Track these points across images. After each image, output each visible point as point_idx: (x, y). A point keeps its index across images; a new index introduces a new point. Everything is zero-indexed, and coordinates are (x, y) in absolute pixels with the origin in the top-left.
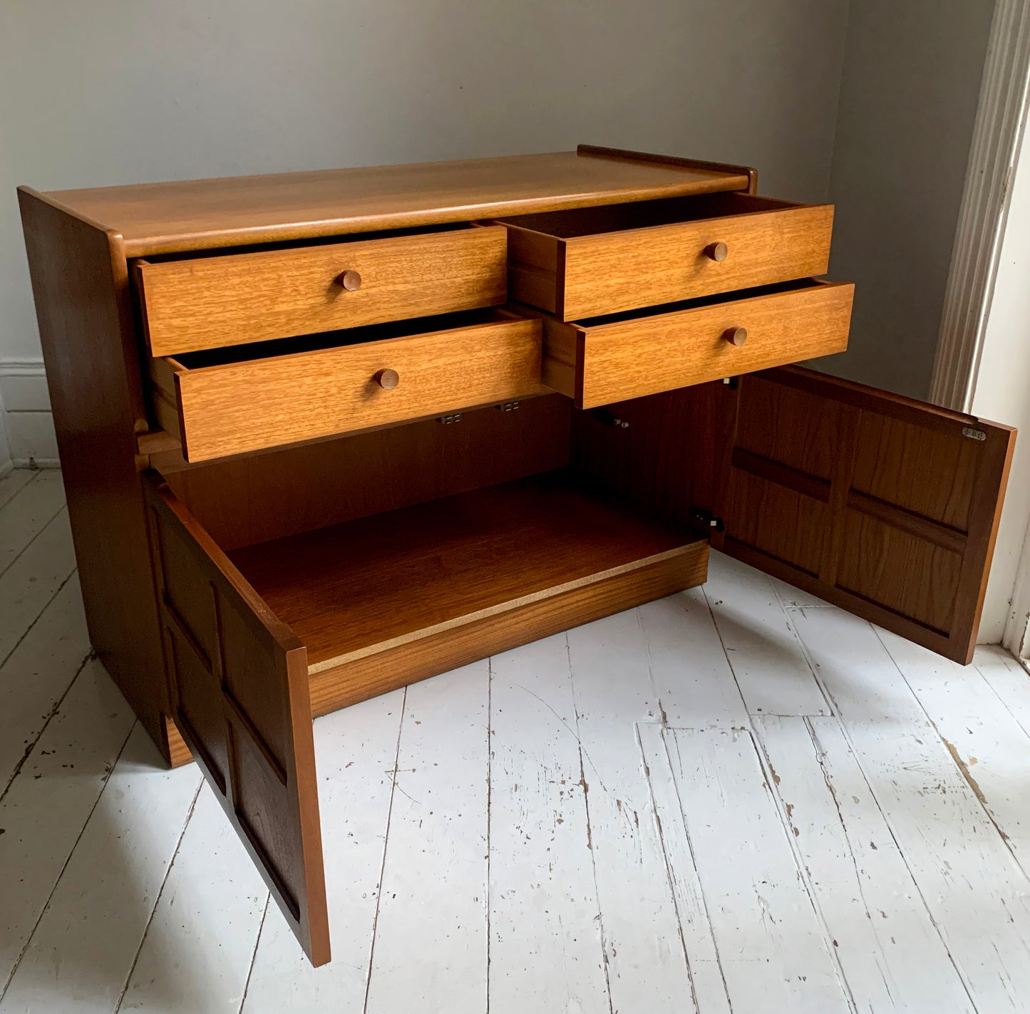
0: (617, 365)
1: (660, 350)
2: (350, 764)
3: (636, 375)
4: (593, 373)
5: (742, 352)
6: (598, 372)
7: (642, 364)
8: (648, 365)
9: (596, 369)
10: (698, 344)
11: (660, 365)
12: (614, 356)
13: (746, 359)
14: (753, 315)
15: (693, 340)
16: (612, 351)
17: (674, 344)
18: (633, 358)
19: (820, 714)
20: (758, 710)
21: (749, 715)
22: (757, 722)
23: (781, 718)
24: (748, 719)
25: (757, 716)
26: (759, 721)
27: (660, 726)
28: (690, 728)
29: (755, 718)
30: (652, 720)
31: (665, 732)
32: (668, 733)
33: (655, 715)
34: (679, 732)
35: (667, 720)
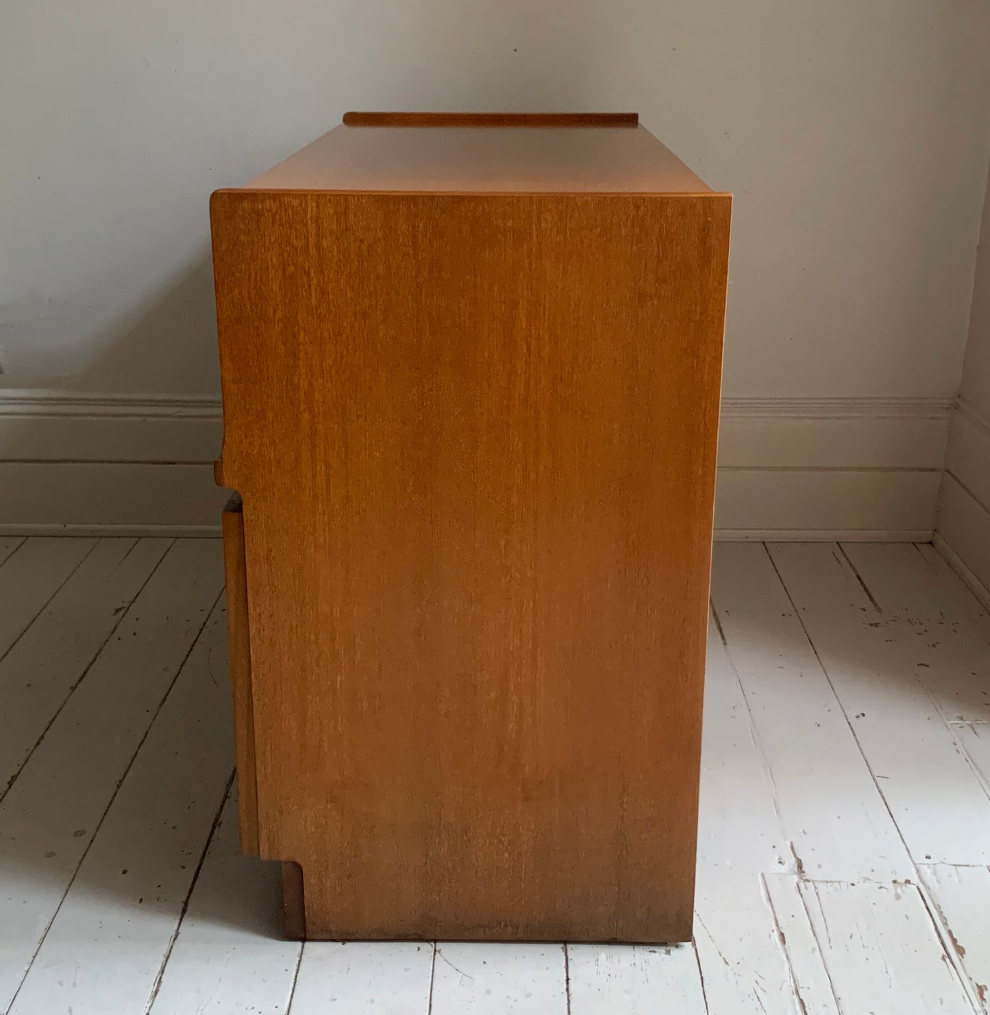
20: (927, 857)
21: (915, 864)
22: (926, 873)
23: (959, 868)
24: (914, 870)
25: (926, 866)
26: (929, 872)
27: (795, 878)
28: (836, 882)
29: (924, 869)
30: (784, 869)
31: (802, 885)
32: (806, 888)
33: (787, 863)
34: (821, 886)
35: (803, 869)
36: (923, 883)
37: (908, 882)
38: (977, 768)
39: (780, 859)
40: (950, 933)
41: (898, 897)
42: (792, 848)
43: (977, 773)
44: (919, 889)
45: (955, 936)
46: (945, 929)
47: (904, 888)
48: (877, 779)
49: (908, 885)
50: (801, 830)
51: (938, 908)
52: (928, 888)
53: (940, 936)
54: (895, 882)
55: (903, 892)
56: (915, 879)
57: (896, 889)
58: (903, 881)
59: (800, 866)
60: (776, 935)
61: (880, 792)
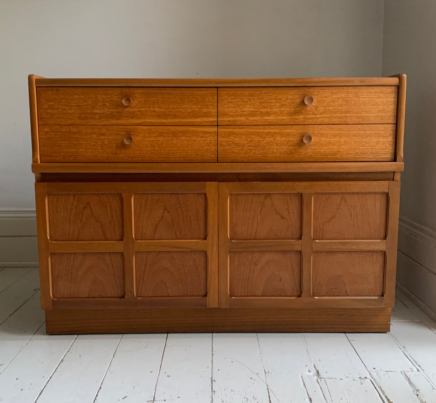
0: (237, 144)
1: (262, 141)
2: (125, 397)
3: (249, 151)
4: (223, 146)
5: (316, 150)
6: (226, 145)
7: (252, 146)
8: (255, 147)
9: (225, 144)
10: (287, 142)
11: (263, 148)
12: (235, 139)
13: (319, 154)
14: (322, 132)
15: (283, 139)
16: (233, 137)
17: (271, 139)
18: (246, 142)
19: (411, 370)
20: (374, 369)
21: (368, 371)
22: (374, 374)
23: (388, 372)
24: (368, 373)
25: (373, 372)
26: (375, 374)
27: (316, 377)
28: (334, 378)
29: (372, 373)
30: (311, 374)
31: (319, 380)
32: (321, 381)
33: (312, 371)
34: (327, 380)
35: (320, 374)
36: (373, 378)
37: (366, 378)
38: (393, 337)
39: (309, 370)
40: (386, 397)
41: (362, 383)
42: (314, 366)
43: (393, 338)
44: (371, 380)
45: (388, 398)
46: (384, 395)
47: (364, 380)
48: (351, 341)
49: (366, 379)
50: (318, 360)
51: (380, 387)
52: (375, 380)
53: (382, 398)
54: (360, 378)
55: (364, 382)
56: (369, 377)
57: (361, 380)
58: (364, 377)
59: (318, 373)
60: (307, 399)
61: (352, 346)
